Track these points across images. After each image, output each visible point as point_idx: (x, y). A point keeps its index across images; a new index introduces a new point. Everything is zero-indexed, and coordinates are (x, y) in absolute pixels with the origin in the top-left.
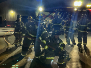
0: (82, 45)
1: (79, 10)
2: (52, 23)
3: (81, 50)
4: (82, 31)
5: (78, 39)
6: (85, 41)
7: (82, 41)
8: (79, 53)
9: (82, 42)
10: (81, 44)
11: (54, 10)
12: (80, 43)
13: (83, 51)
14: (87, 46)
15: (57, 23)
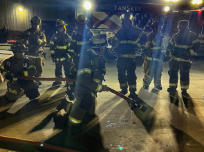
0: (177, 89)
1: (174, 11)
2: (116, 39)
3: (175, 101)
4: (178, 59)
5: (168, 77)
6: (185, 81)
7: (179, 81)
8: (170, 107)
9: (179, 84)
10: (176, 87)
11: (117, 8)
12: (174, 85)
13: (180, 104)
14: (188, 91)
15: (127, 39)
